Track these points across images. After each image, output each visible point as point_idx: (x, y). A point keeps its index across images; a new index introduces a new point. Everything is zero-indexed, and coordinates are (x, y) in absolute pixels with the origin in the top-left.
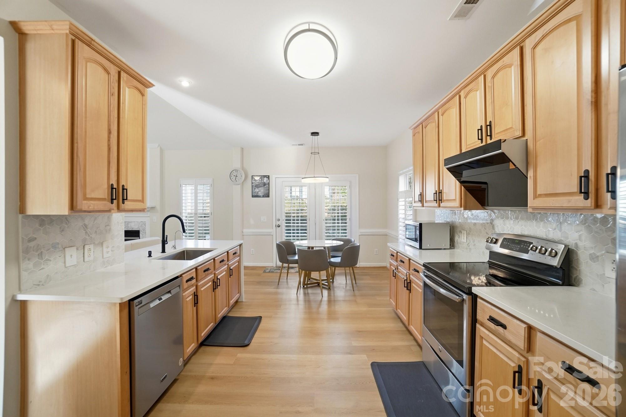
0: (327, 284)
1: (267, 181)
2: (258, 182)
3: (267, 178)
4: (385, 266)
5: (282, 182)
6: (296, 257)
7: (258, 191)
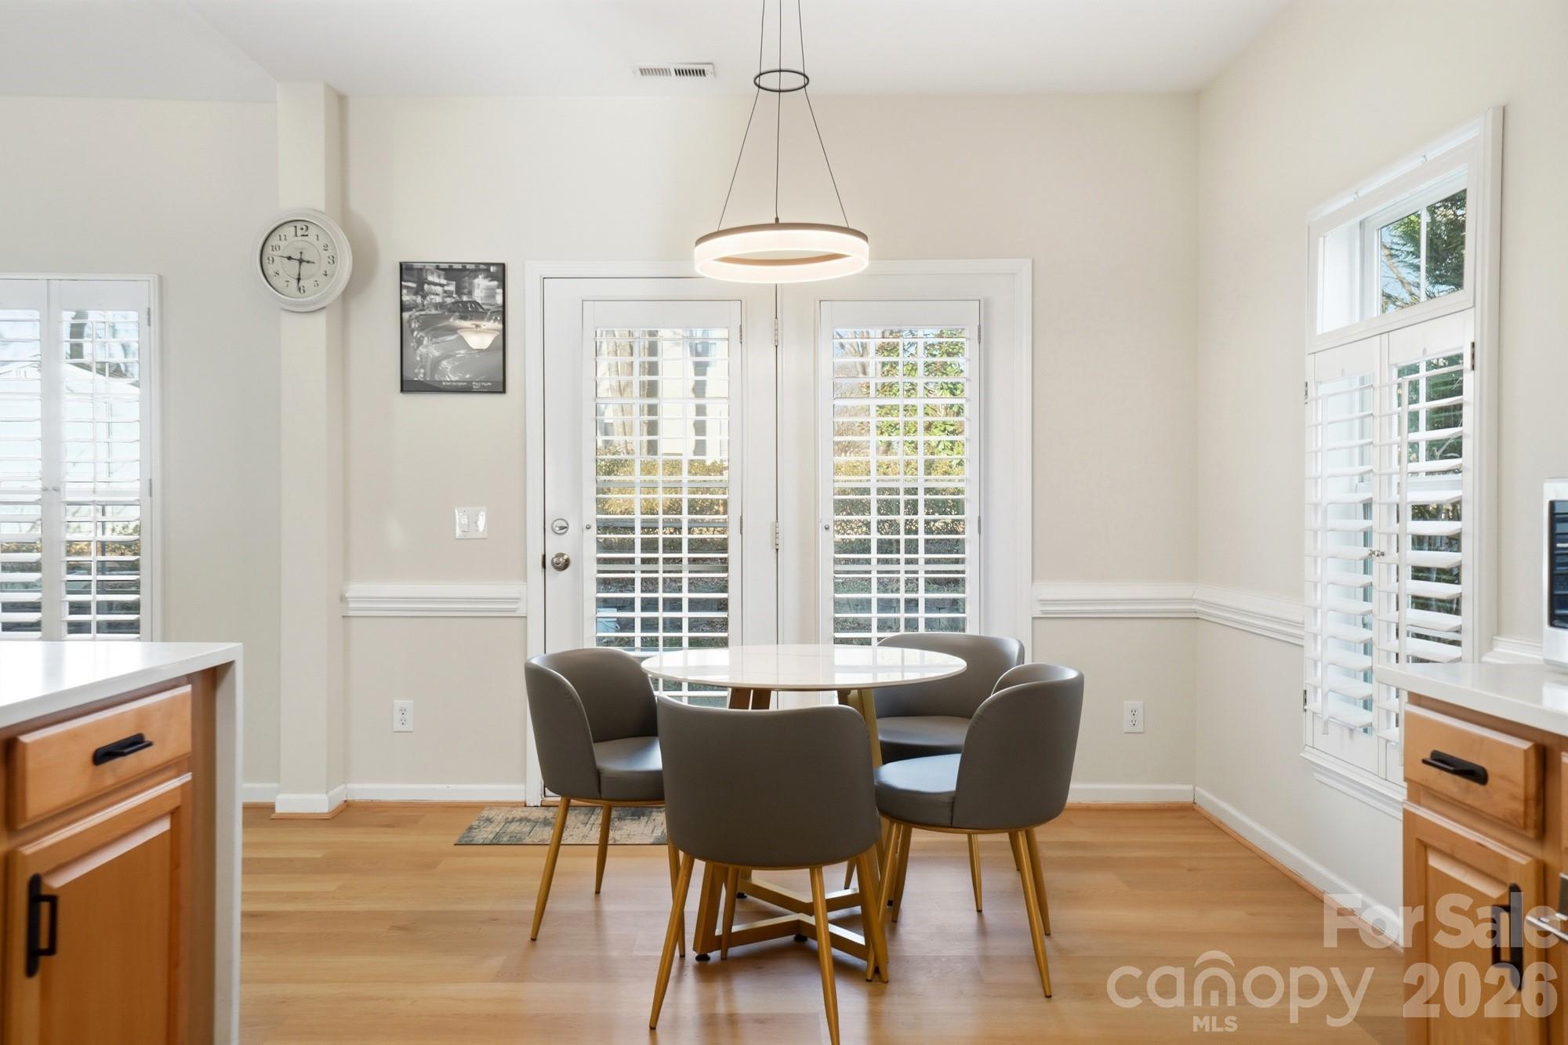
0: (859, 939)
1: (493, 296)
2: (438, 299)
3: (491, 277)
4: (1187, 799)
5: (583, 301)
6: (655, 760)
7: (437, 354)
